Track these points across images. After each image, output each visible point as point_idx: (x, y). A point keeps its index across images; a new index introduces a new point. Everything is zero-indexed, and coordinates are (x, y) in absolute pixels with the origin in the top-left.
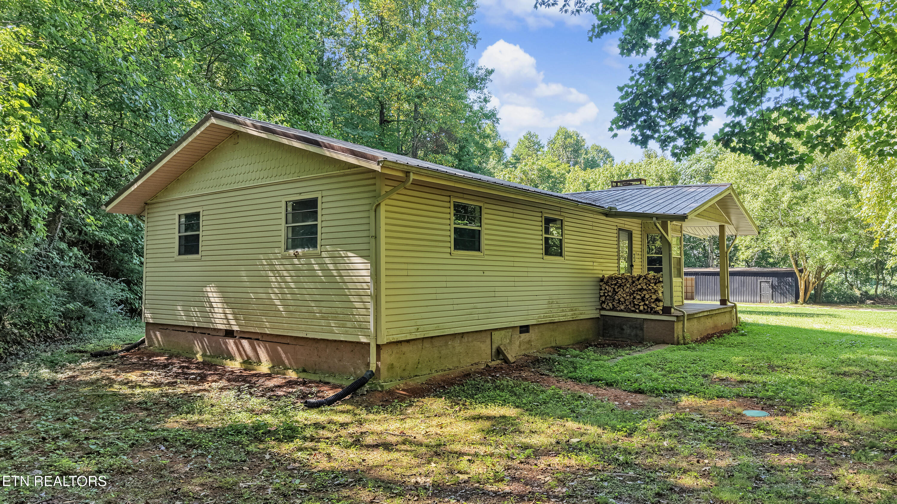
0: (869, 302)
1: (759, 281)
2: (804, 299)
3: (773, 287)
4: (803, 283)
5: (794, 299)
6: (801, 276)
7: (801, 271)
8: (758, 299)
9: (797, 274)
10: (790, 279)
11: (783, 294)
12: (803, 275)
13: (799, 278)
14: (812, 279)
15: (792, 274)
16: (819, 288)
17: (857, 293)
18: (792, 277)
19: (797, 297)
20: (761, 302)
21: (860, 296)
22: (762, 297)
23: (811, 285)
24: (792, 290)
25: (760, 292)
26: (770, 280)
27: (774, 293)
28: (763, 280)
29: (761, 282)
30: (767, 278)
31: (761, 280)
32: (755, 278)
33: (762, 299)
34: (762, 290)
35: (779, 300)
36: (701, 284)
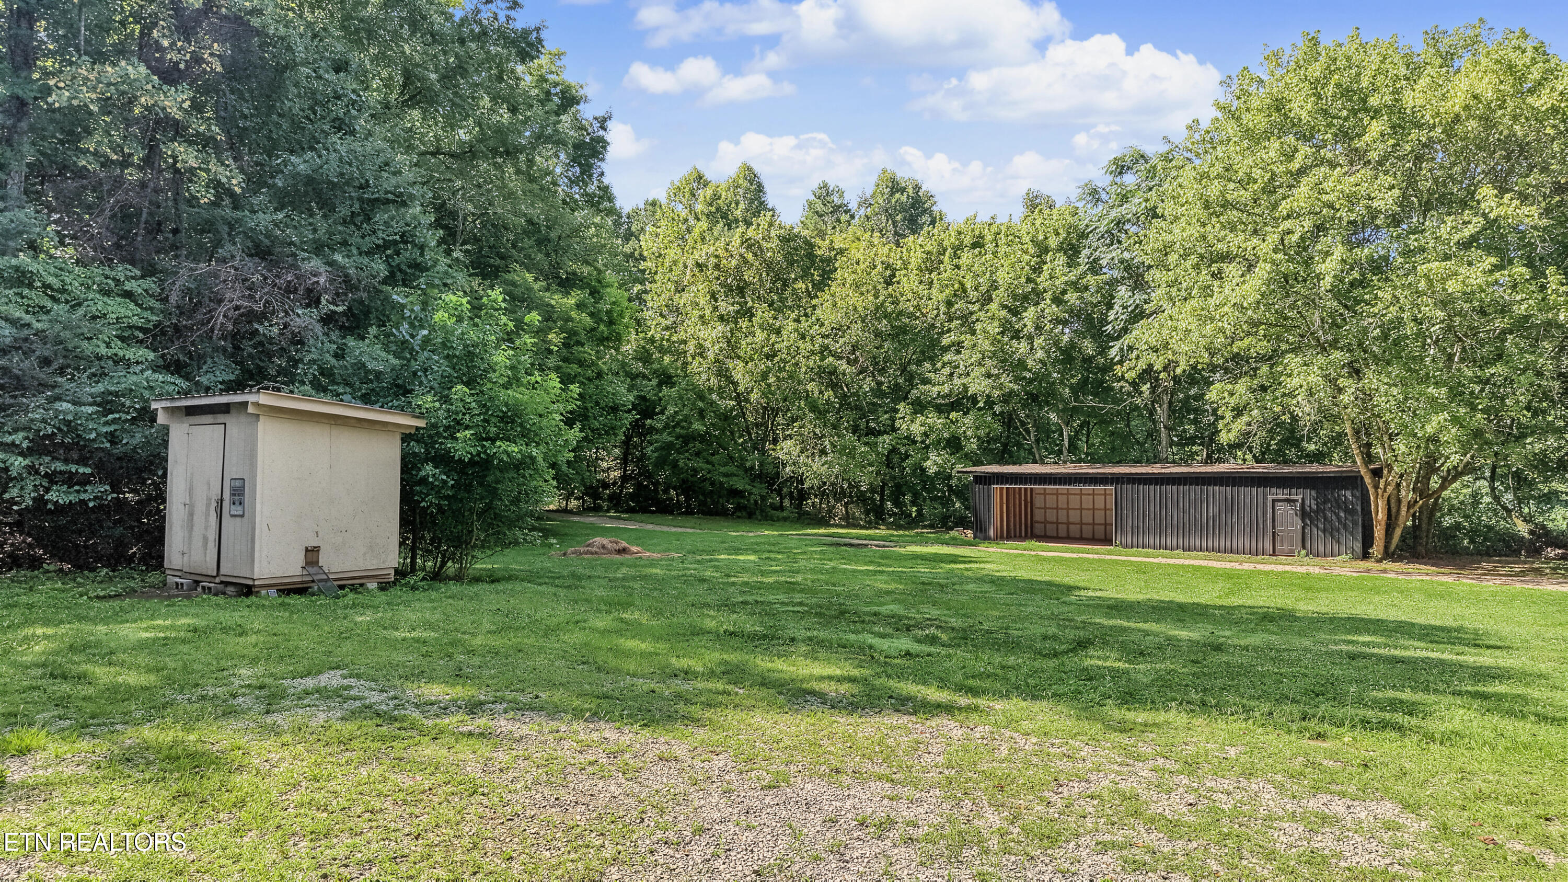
0: (1552, 552)
1: (1270, 498)
2: (1386, 547)
3: (1304, 514)
4: (1381, 504)
5: (1358, 546)
6: (1376, 487)
7: (1377, 473)
8: (1268, 546)
9: (1368, 480)
10: (1348, 494)
11: (1330, 532)
12: (1382, 482)
13: (1371, 491)
14: (1407, 495)
15: (1352, 481)
16: (1424, 517)
17: (1522, 529)
18: (1354, 487)
19: (1368, 541)
20: (1274, 553)
21: (1527, 536)
22: (1278, 539)
23: (1404, 510)
24: (1355, 523)
25: (1274, 527)
26: (1300, 497)
27: (1307, 530)
28: (1280, 497)
29: (1274, 501)
30: (1294, 490)
31: (1275, 497)
32: (1261, 490)
33: (1278, 547)
34: (1278, 523)
35: (1321, 549)
36: (1130, 506)
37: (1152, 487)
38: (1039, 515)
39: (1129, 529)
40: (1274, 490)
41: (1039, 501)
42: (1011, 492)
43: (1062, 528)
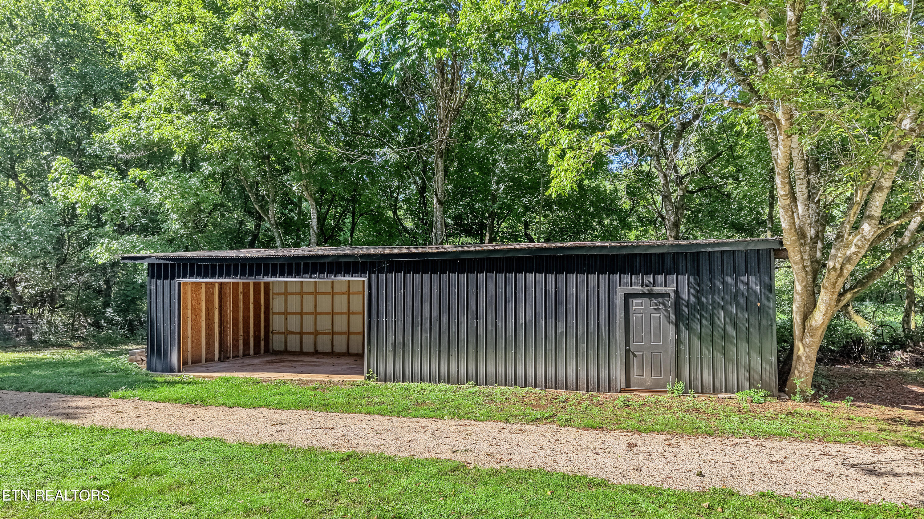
1: (620, 292)
3: (678, 319)
8: (619, 374)
10: (752, 281)
11: (723, 350)
20: (628, 387)
22: (635, 362)
25: (627, 342)
26: (670, 289)
27: (685, 348)
28: (638, 289)
29: (628, 297)
30: (661, 278)
31: (629, 290)
32: (604, 278)
33: (635, 377)
34: (634, 336)
35: (708, 378)
36: (391, 308)
37: (427, 277)
38: (277, 323)
39: (390, 347)
40: (627, 278)
41: (277, 304)
42: (229, 291)
43: (308, 340)
